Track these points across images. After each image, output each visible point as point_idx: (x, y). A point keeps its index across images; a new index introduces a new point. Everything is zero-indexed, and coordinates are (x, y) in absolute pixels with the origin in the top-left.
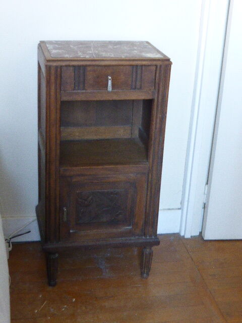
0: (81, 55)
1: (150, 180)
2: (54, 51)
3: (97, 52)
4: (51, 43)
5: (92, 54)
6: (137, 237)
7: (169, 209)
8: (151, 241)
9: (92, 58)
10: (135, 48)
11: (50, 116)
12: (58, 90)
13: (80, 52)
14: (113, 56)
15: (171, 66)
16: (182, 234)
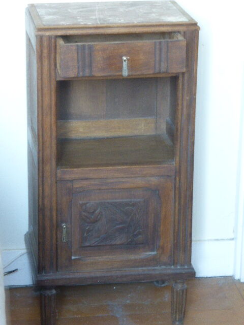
0: (82, 22)
1: (178, 185)
2: (47, 18)
3: (102, 17)
4: (42, 6)
5: (96, 19)
6: (164, 267)
7: (217, 240)
8: (184, 272)
9: (95, 26)
10: (154, 10)
11: (42, 100)
12: (53, 67)
13: (80, 16)
14: (122, 21)
15: (198, 33)
16: (237, 277)
